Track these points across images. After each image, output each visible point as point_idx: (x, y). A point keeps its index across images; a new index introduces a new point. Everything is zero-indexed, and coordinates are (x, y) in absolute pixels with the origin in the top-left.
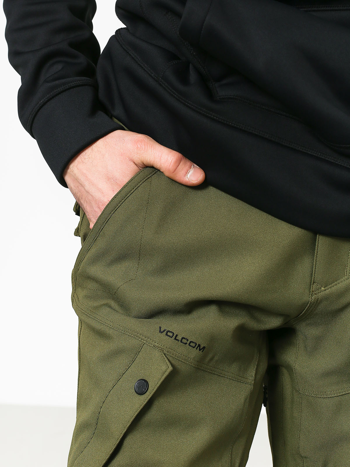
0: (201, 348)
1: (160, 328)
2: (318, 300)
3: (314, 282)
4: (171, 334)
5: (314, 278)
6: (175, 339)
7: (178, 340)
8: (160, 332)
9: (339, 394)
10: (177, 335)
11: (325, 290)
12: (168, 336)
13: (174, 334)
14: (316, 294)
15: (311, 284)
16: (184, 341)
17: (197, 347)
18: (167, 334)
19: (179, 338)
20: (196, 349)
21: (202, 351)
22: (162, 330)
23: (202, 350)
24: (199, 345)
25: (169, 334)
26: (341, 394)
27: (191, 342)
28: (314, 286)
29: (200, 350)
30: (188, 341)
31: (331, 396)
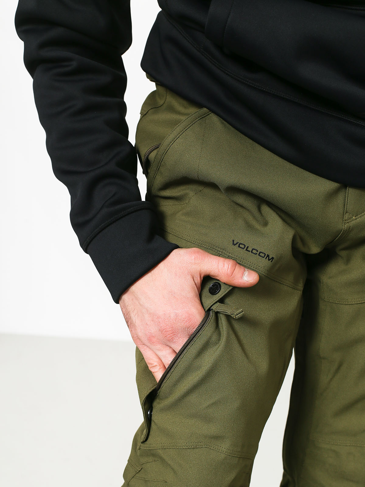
0: (270, 258)
1: (233, 241)
2: (350, 228)
3: (346, 212)
4: (243, 246)
5: (347, 208)
6: (247, 250)
7: (249, 251)
8: (233, 244)
9: (358, 302)
10: (248, 247)
11: (356, 219)
12: (240, 247)
13: (245, 246)
14: (348, 223)
15: (344, 214)
16: (254, 251)
17: (267, 257)
18: (239, 246)
19: (250, 249)
20: (266, 259)
21: (271, 262)
22: (235, 243)
23: (271, 260)
24: (268, 256)
25: (241, 246)
26: (360, 302)
27: (260, 253)
28: (346, 216)
29: (269, 260)
30: (257, 252)
31: (351, 303)
